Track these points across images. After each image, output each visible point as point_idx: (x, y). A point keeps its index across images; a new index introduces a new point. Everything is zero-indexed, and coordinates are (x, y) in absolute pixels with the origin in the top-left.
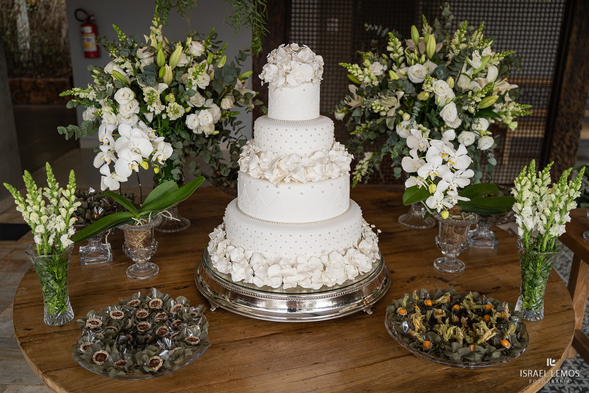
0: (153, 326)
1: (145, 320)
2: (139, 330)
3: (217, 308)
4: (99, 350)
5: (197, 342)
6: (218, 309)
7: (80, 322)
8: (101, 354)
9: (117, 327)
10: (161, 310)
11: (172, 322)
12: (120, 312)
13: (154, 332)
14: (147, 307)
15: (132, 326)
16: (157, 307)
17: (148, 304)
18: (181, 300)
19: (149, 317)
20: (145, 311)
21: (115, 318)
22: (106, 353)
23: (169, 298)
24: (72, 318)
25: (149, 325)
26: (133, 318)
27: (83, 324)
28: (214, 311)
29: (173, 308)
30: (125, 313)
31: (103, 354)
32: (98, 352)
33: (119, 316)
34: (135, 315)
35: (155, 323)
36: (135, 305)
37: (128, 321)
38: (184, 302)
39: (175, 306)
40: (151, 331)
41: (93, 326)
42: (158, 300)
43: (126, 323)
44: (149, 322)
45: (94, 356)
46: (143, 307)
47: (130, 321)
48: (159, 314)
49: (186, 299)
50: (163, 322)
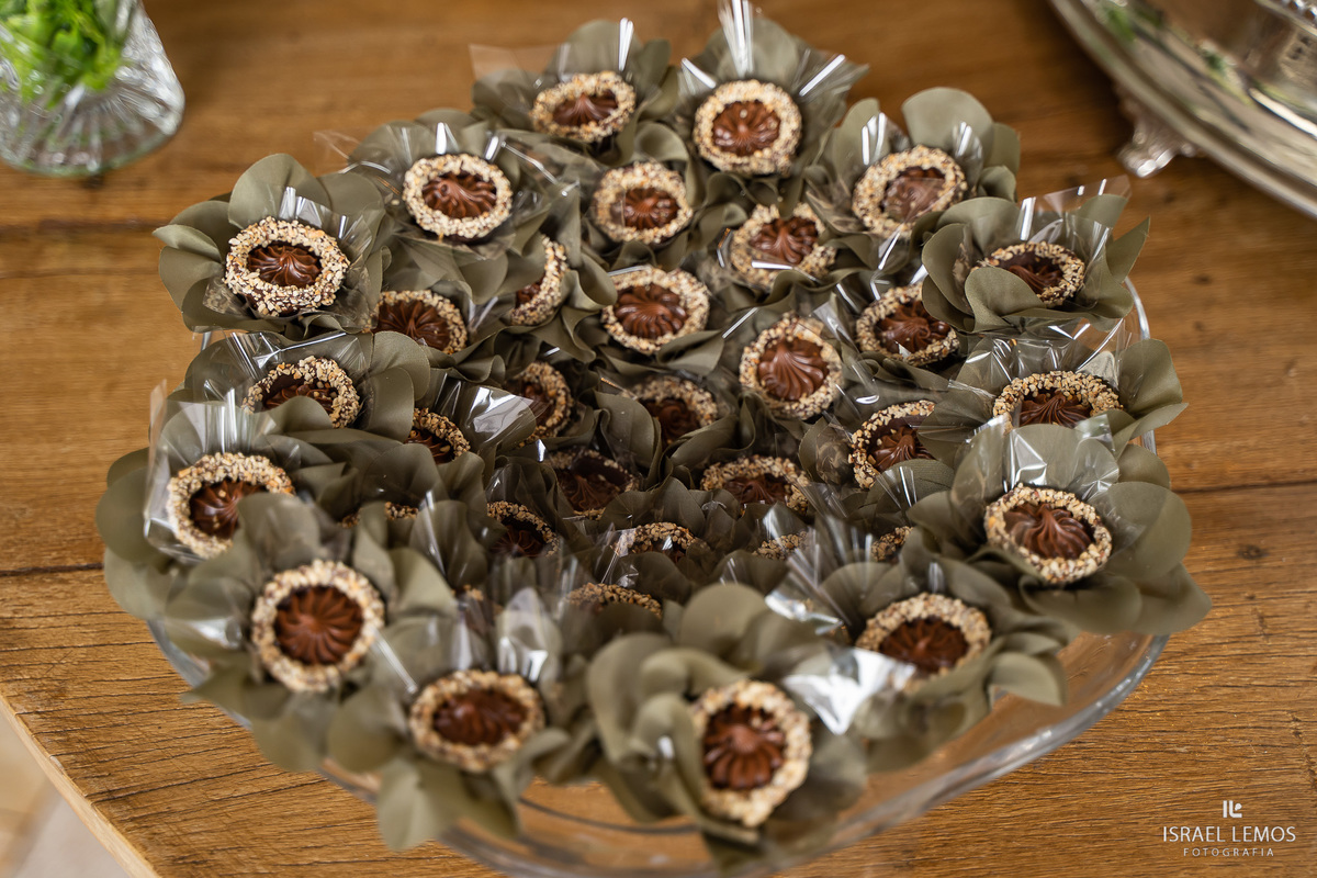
0: (718, 309)
1: (657, 255)
2: (618, 331)
3: (1178, 158)
4: (303, 562)
5: (1089, 562)
6: (1190, 169)
7: (185, 249)
8: (321, 590)
9: (457, 301)
10: (785, 185)
11: (867, 299)
12: (486, 172)
13: (729, 366)
14: (679, 151)
15: (568, 301)
16: (760, 162)
17: (692, 123)
18: (940, 117)
19: (692, 231)
20: (665, 181)
21: (442, 224)
22: (355, 588)
23: (852, 97)
24: (169, 124)
25: (694, 296)
26: (572, 232)
27: (200, 269)
28: (1160, 174)
29: (874, 180)
30: (516, 187)
31: (338, 594)
32: (294, 579)
33: (472, 214)
34: (587, 205)
35: (739, 300)
36: (593, 131)
37: (534, 257)
38: (965, 138)
39: (896, 164)
40: (707, 360)
41: (272, 299)
42: (770, 96)
43: (525, 276)
44: (691, 269)
45: (264, 612)
46: (650, 147)
47: (550, 256)
48: (764, 215)
49: (985, 119)
50: (797, 294)
